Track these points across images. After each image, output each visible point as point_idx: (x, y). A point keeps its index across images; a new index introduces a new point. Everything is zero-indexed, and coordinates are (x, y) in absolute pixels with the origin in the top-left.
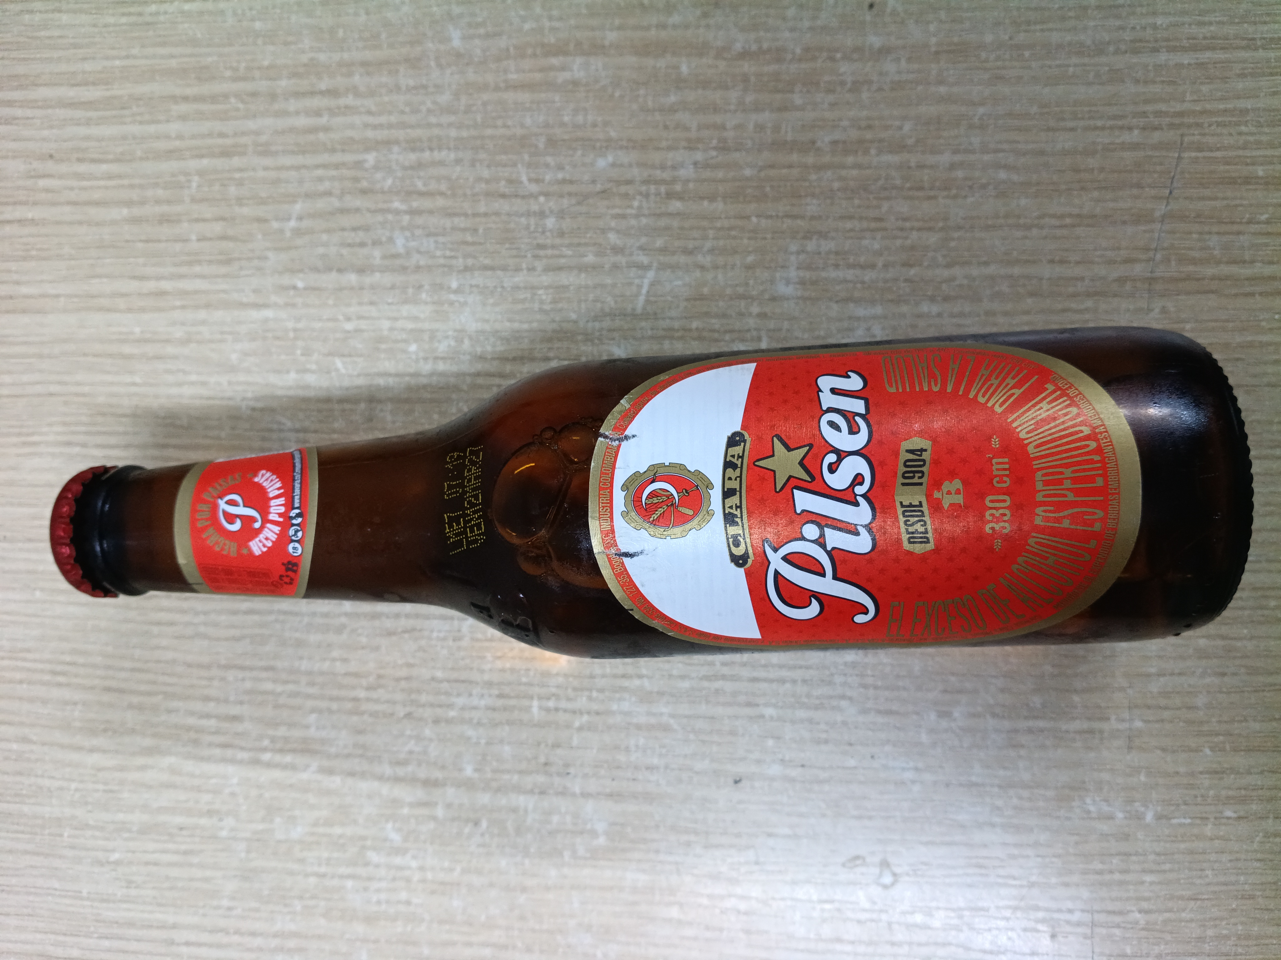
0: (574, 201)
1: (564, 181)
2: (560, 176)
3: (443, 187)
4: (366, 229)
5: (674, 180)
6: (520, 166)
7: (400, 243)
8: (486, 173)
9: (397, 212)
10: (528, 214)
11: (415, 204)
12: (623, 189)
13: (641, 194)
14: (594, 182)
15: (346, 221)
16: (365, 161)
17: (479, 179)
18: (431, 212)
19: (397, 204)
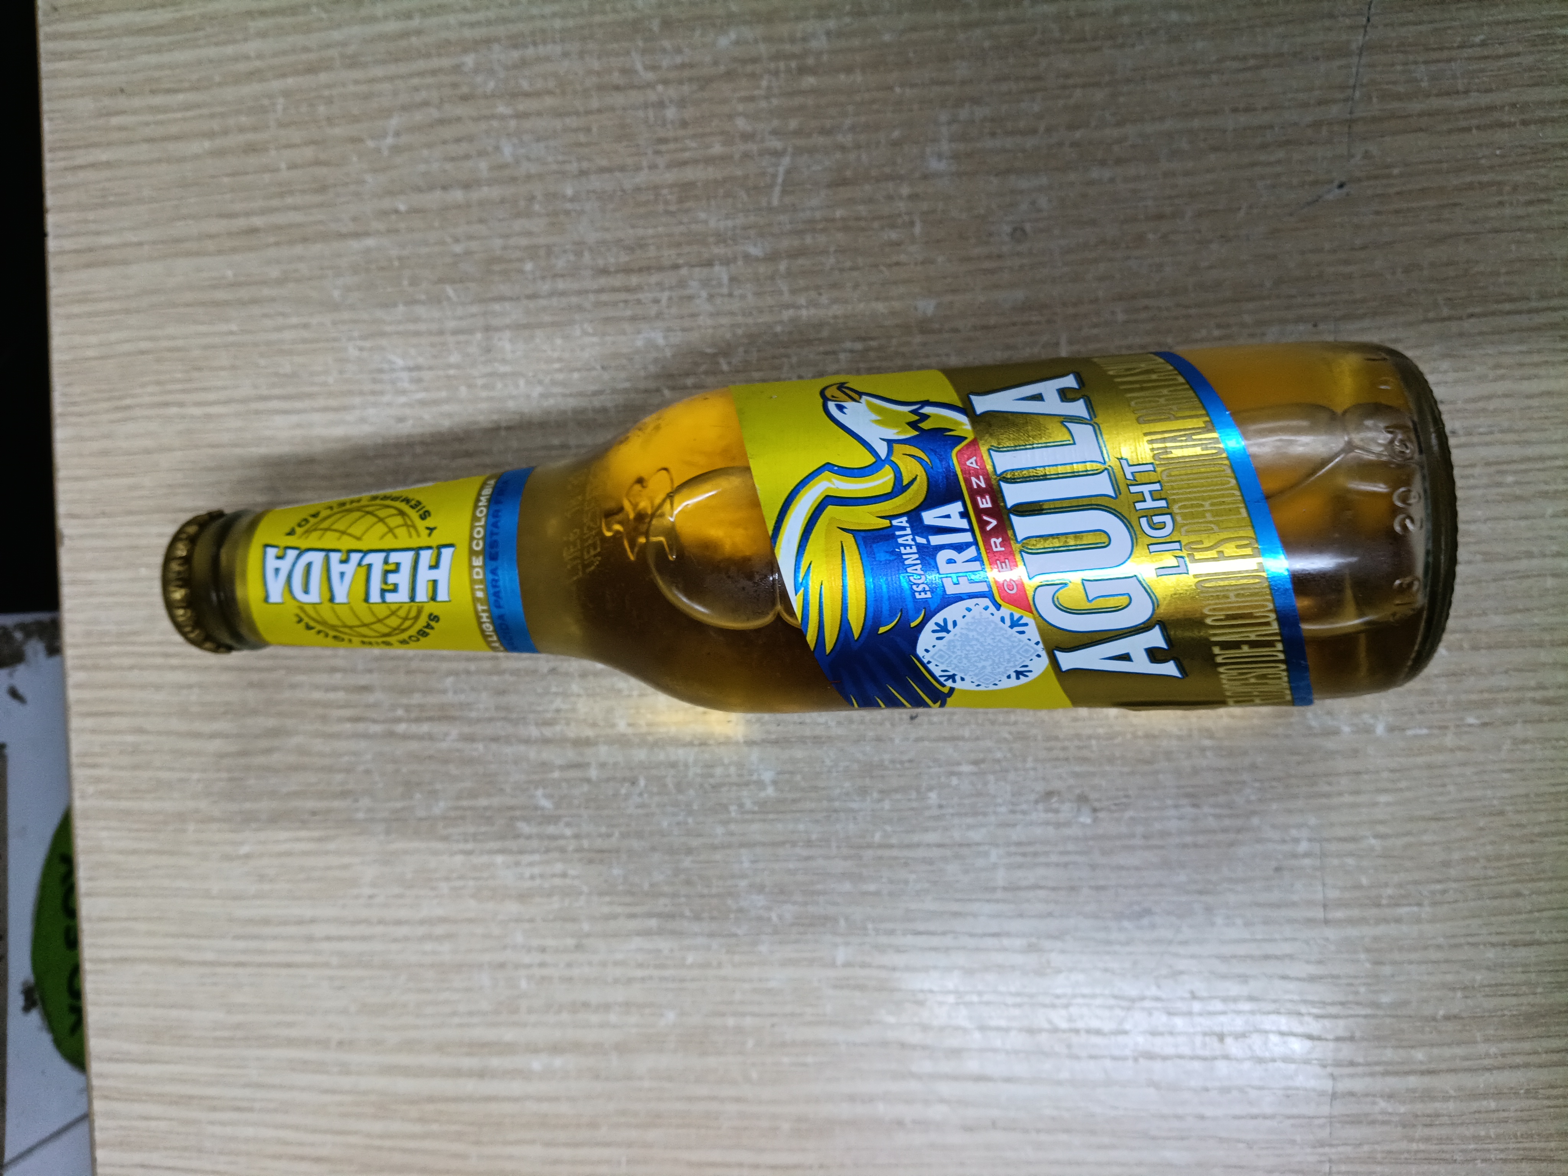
0: (695, 87)
1: (683, 66)
2: (679, 60)
3: (551, 84)
4: (470, 138)
5: (805, 54)
6: (633, 54)
7: (508, 151)
8: (596, 65)
9: (502, 118)
10: (646, 106)
11: (521, 107)
12: (749, 68)
13: (769, 72)
14: (716, 63)
15: (447, 132)
16: (463, 64)
17: (590, 72)
18: (539, 114)
19: (502, 109)
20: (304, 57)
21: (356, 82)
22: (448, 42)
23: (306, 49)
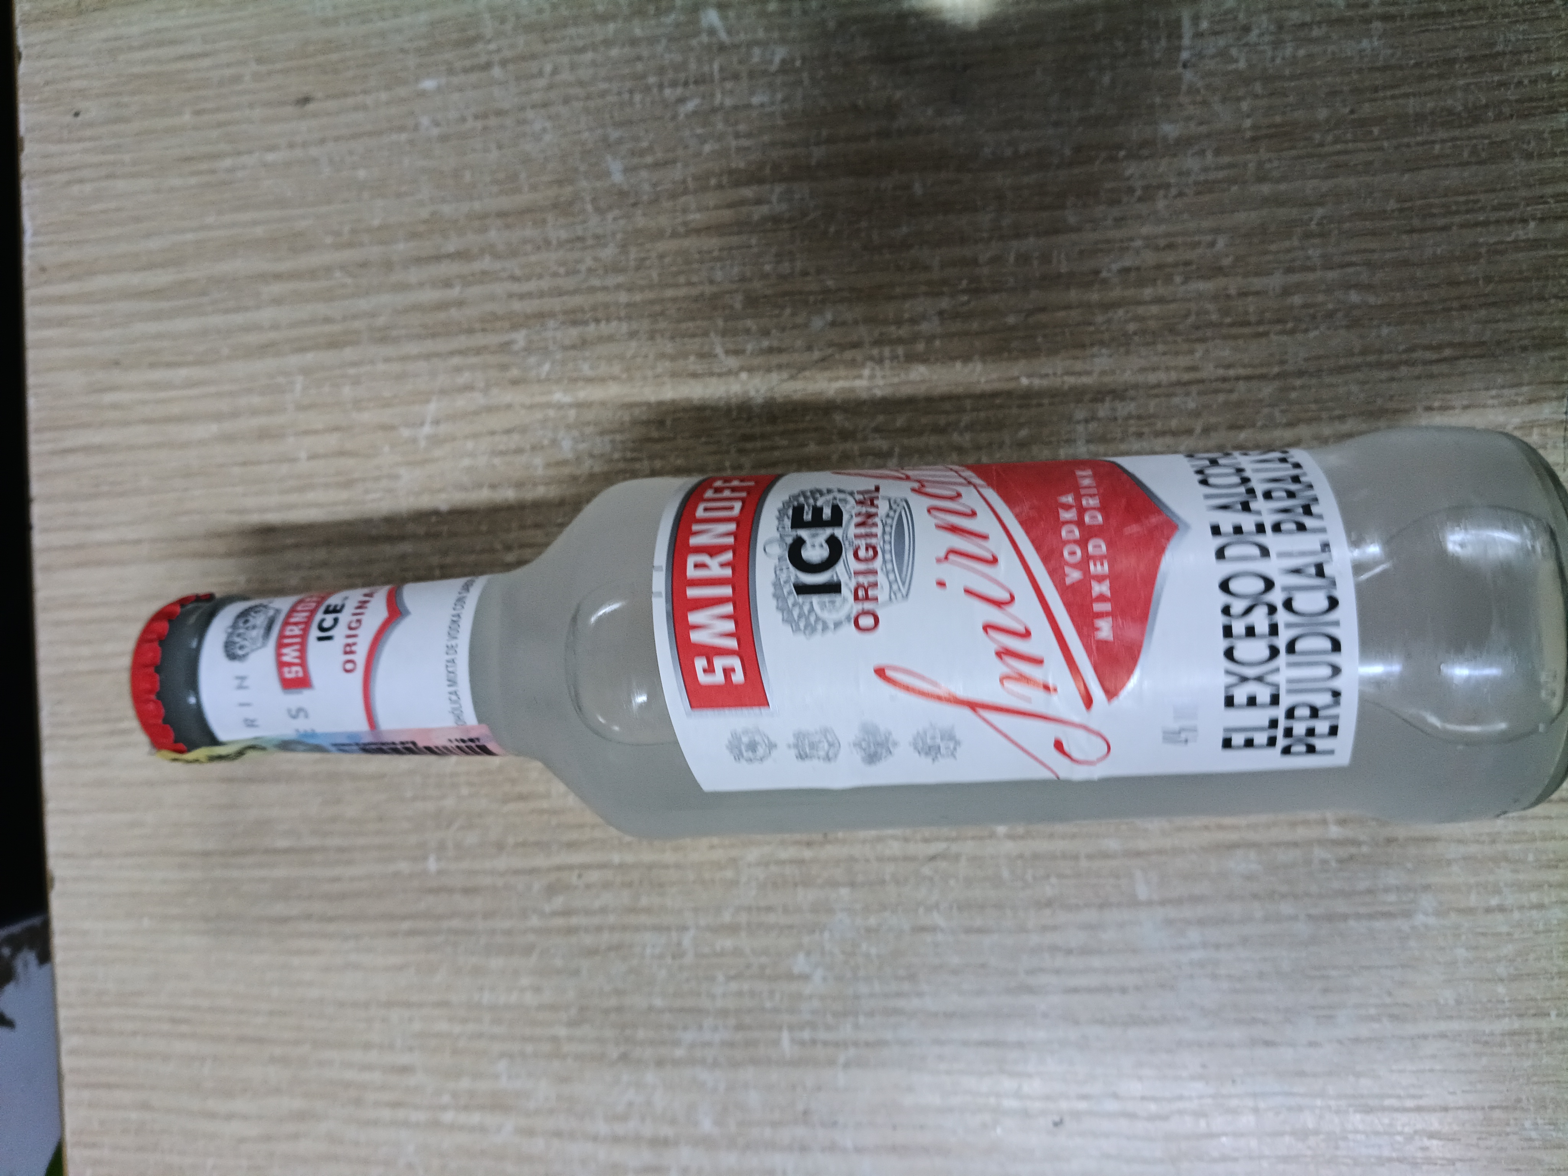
20: (327, 328)
21: (387, 360)
22: (495, 317)
23: (327, 320)
